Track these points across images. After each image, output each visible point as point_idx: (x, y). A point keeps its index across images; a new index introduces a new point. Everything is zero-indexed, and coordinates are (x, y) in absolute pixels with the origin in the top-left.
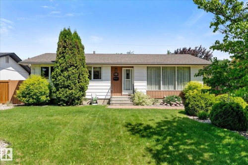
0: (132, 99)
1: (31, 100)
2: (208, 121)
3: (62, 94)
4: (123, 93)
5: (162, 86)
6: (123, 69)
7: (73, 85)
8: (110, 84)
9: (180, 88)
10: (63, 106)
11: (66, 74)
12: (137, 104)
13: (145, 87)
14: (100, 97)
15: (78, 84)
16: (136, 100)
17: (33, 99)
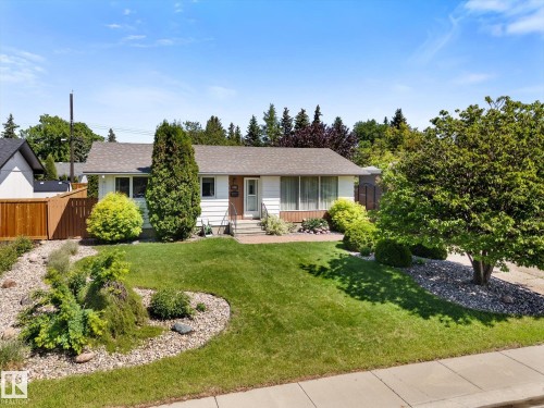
0: (264, 225)
1: (118, 236)
2: (372, 257)
3: (168, 224)
4: (245, 216)
5: (300, 205)
6: (245, 179)
7: (185, 211)
8: (227, 204)
9: (325, 207)
10: (169, 241)
11: (174, 194)
12: (272, 234)
13: (277, 207)
14: (214, 224)
15: (191, 209)
16: (270, 227)
17: (120, 232)
